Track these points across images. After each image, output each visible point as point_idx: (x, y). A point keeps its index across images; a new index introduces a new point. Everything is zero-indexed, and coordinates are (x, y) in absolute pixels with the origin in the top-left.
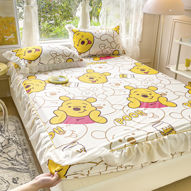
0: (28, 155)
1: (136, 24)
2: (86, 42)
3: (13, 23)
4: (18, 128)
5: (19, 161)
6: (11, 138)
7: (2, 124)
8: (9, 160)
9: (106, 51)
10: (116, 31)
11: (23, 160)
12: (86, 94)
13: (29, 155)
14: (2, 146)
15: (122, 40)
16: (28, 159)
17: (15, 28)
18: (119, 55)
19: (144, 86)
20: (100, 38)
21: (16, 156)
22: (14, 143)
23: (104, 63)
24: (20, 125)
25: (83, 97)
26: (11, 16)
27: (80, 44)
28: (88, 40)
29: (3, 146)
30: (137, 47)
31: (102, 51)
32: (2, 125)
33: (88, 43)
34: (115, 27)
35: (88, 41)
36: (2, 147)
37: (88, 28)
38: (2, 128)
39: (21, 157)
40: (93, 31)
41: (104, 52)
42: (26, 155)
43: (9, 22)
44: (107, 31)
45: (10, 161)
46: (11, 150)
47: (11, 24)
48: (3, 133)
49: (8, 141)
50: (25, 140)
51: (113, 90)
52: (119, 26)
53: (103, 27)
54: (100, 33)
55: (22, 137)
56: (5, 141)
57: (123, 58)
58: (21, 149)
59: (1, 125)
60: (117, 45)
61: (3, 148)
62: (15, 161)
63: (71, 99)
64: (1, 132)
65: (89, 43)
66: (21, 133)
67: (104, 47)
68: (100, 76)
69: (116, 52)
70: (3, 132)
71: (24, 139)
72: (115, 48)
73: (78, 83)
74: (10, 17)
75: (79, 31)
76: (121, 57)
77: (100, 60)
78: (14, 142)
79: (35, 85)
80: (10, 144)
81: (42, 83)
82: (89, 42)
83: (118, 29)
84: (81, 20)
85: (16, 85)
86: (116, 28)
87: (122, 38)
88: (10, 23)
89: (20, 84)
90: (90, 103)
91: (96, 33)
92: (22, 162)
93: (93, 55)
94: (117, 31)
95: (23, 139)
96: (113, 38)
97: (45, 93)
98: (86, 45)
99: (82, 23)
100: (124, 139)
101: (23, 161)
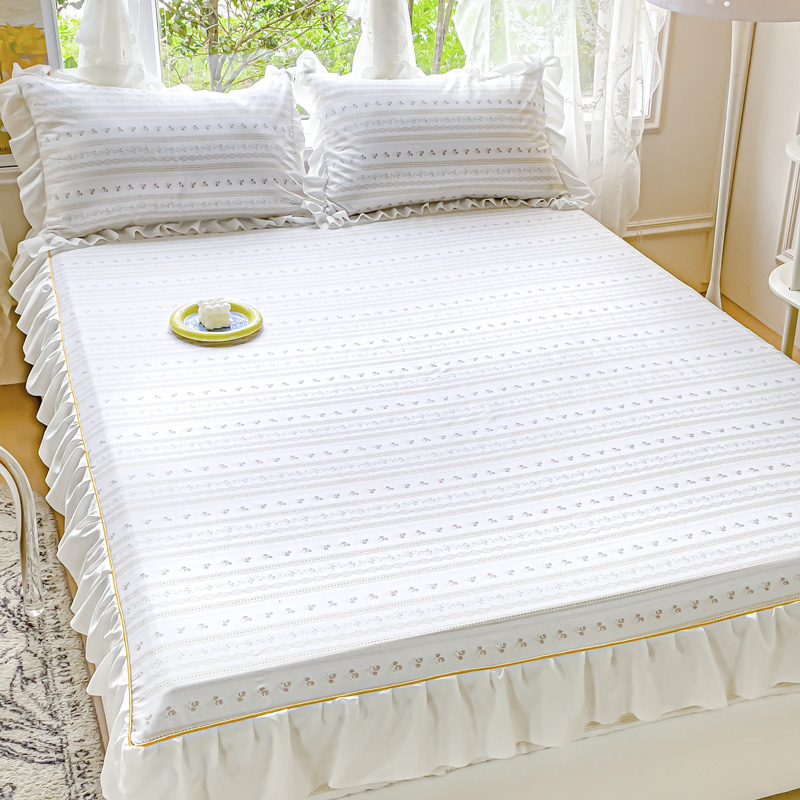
0: (69, 678)
1: (625, 50)
3: (34, 53)
11: (43, 702)
16: (64, 700)
21: (12, 686)
22: (14, 622)
26: (25, 22)
30: (631, 161)
39: (36, 689)
42: (58, 679)
43: (19, 50)
62: (8, 706)
74: (20, 28)
78: (13, 619)
88: (21, 55)
92: (40, 714)
101: (45, 709)
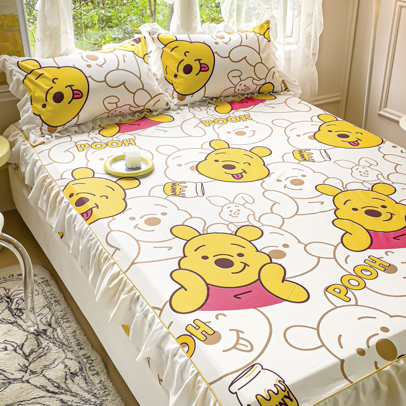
0: (95, 372)
2: (196, 67)
3: (13, 29)
4: (52, 301)
5: (77, 392)
6: (43, 330)
7: (9, 290)
8: (53, 392)
9: (242, 86)
10: (264, 35)
11: (86, 388)
12: (230, 215)
13: (97, 374)
14: (24, 353)
15: (277, 55)
16: (98, 386)
17: (20, 41)
18: (275, 94)
19: (362, 183)
20: (229, 57)
21: (66, 379)
22: (53, 343)
23: (244, 119)
24: (56, 290)
25: (228, 225)
26: (7, 12)
27: (181, 73)
28: (201, 62)
29: (27, 354)
30: (313, 70)
31: (235, 87)
32: (10, 294)
33: (200, 71)
34: (259, 25)
35: (201, 64)
36: (26, 357)
37: (195, 29)
38: (12, 303)
39: (79, 380)
40: (208, 38)
41: (238, 90)
42: (90, 373)
43: (5, 28)
44: (244, 35)
45: (57, 396)
46: (51, 364)
47: (10, 34)
48: (18, 316)
49: (37, 340)
50: (78, 332)
51: (292, 198)
52: (268, 22)
53: (230, 25)
54: (226, 43)
55: (68, 325)
56: (27, 338)
57: (285, 102)
58: (73, 357)
59: (8, 294)
60: (269, 71)
61: (28, 360)
62: (68, 393)
63: (200, 235)
64: (13, 315)
65: (202, 69)
66: (62, 313)
67: (239, 76)
68: (248, 160)
69: (268, 88)
70: (17, 314)
71: (75, 331)
72: (265, 79)
73: (202, 184)
74: (5, 16)
75: (177, 40)
76: (280, 98)
77: (233, 111)
78: (52, 341)
79: (98, 196)
80: (44, 348)
81: (114, 190)
82: (204, 68)
83: (266, 29)
84: (179, 13)
85: (45, 193)
86: (262, 27)
87: (276, 49)
88: (6, 30)
89: (58, 194)
90: (250, 242)
91: (217, 43)
92: (88, 396)
93: (212, 99)
94: (266, 35)
95: (72, 331)
96: (259, 54)
97: (133, 219)
98: (196, 75)
99: (181, 20)
100: (369, 347)
101: (88, 392)
